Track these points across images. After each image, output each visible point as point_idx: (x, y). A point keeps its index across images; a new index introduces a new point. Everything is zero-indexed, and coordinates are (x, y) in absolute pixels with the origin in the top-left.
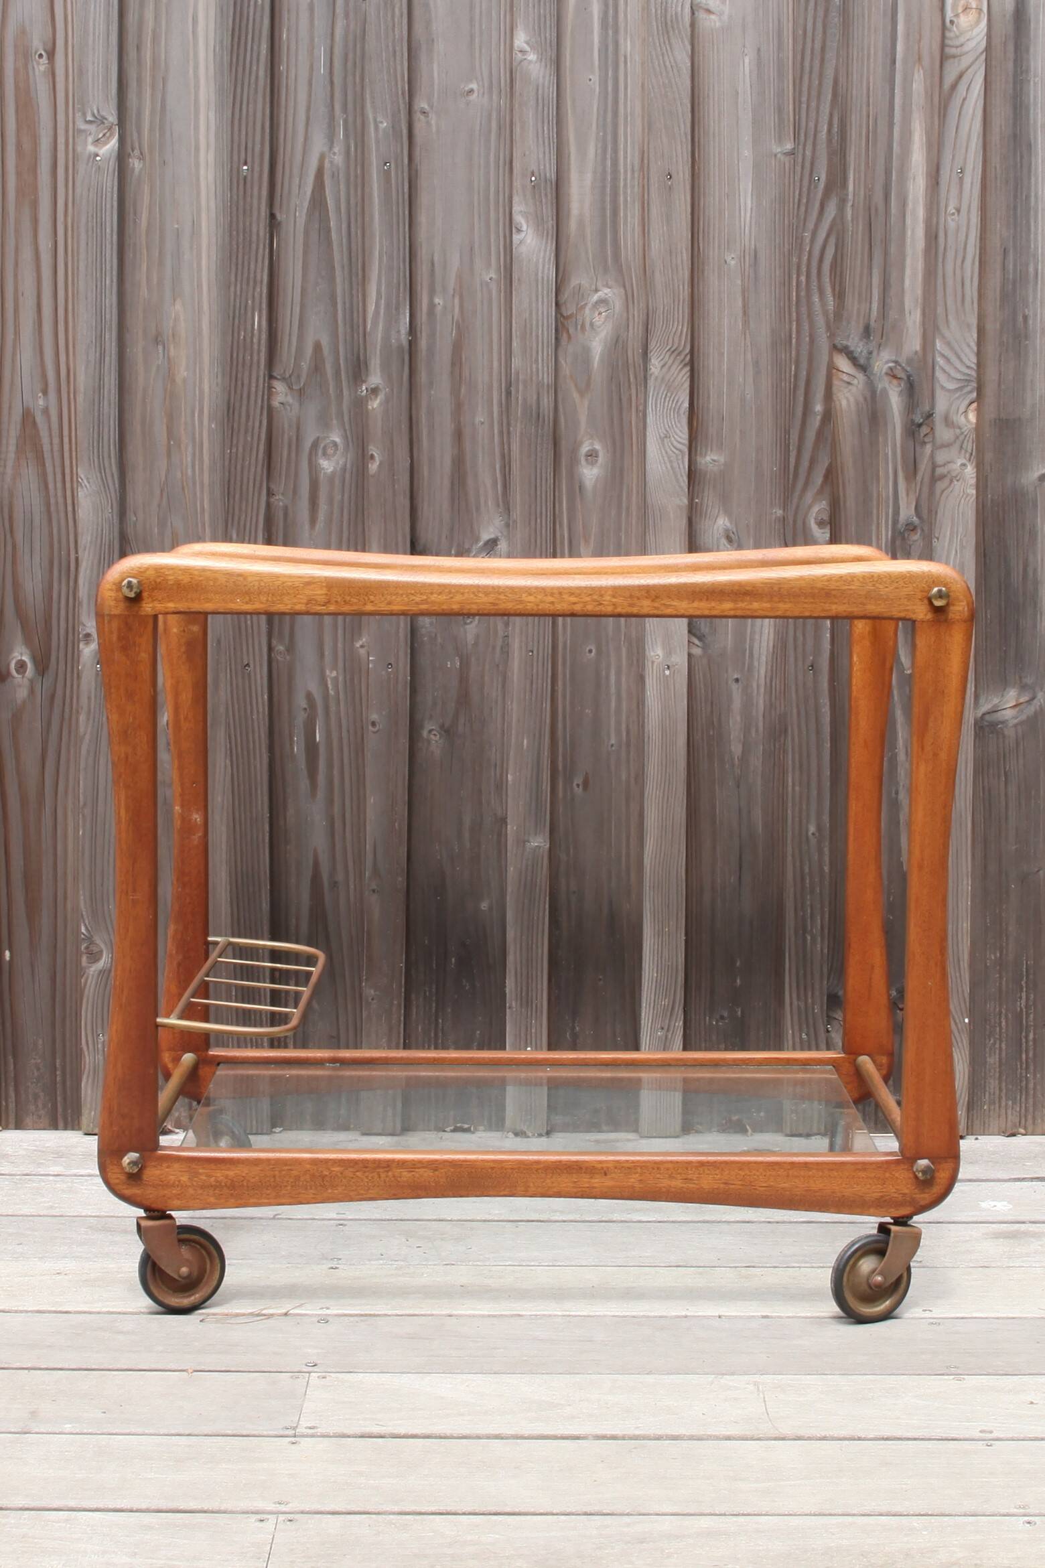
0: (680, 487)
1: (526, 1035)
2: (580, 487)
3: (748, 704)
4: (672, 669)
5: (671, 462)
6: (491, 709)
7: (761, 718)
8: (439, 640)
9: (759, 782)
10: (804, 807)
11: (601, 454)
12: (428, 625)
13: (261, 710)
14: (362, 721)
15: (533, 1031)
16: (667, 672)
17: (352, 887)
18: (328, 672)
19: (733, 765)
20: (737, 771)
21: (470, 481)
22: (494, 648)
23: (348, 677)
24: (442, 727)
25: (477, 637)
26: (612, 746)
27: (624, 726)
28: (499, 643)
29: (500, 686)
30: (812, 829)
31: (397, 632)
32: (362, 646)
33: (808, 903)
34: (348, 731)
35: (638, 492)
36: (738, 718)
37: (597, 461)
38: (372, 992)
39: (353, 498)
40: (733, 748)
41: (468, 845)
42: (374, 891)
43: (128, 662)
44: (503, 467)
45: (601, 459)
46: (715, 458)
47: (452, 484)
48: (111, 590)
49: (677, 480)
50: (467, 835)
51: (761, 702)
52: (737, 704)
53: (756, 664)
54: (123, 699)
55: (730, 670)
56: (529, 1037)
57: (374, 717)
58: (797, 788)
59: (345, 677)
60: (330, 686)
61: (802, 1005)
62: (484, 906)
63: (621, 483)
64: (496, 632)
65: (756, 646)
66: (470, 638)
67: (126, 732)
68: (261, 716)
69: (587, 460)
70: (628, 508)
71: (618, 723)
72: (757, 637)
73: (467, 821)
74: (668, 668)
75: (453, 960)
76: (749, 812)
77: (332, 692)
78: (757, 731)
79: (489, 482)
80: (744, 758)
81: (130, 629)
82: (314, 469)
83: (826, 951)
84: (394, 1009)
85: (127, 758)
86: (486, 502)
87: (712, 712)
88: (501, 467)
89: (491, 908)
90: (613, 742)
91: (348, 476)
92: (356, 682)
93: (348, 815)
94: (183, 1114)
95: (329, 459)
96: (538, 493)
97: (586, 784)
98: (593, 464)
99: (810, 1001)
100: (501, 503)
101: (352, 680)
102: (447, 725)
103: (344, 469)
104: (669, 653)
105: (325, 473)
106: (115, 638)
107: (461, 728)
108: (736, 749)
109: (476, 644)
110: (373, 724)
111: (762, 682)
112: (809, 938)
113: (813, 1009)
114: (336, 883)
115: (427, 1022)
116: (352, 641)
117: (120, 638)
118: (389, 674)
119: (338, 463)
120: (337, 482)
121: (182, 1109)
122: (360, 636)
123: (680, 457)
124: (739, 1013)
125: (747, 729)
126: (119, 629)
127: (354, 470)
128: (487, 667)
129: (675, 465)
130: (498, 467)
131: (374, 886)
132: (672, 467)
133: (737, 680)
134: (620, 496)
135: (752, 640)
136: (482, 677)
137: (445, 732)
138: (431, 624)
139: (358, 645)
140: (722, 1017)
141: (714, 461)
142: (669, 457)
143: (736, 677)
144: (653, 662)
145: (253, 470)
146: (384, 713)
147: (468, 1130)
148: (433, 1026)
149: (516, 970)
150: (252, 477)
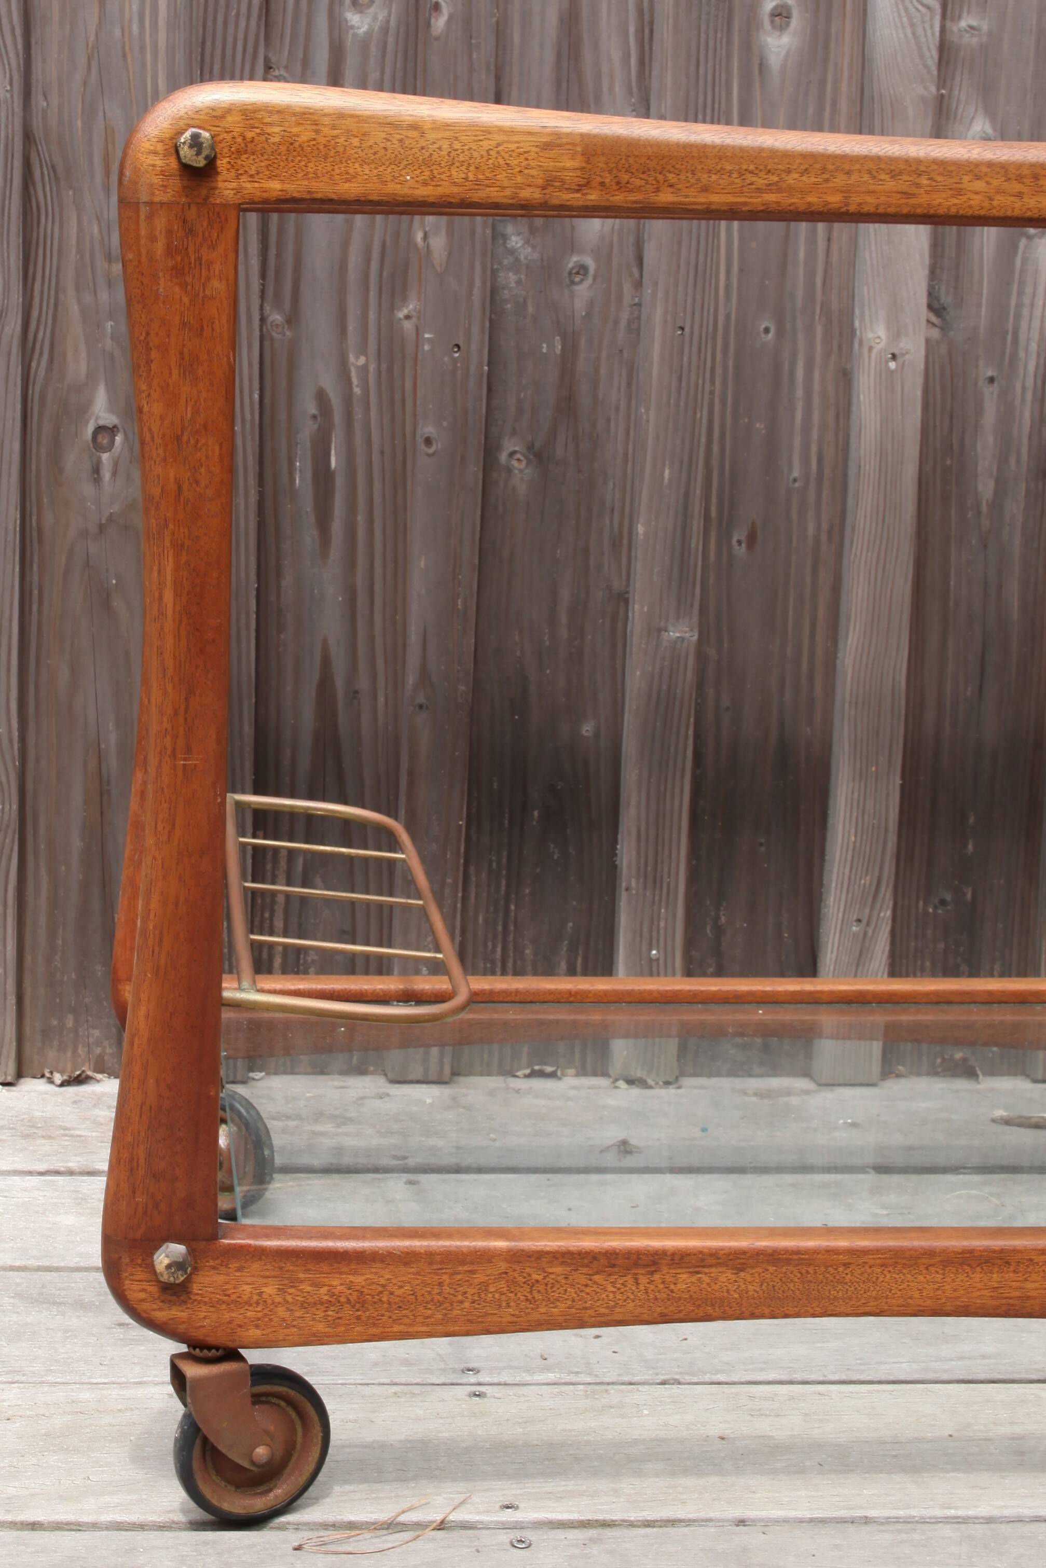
0: (926, 66)
1: (651, 930)
2: (761, 66)
3: (1006, 420)
4: (900, 360)
5: (912, 25)
6: (609, 421)
7: (1025, 440)
8: (531, 309)
9: (1017, 541)
11: (795, 13)
12: (513, 285)
13: (248, 417)
14: (404, 436)
15: (662, 924)
16: (892, 365)
17: (381, 699)
18: (352, 359)
19: (979, 513)
20: (985, 523)
21: (587, 55)
22: (616, 323)
23: (384, 366)
24: (530, 447)
25: (591, 303)
26: (795, 480)
27: (814, 449)
28: (625, 316)
29: (623, 386)
31: (470, 294)
32: (408, 317)
34: (382, 453)
35: (851, 77)
36: (991, 440)
37: (788, 24)
39: (399, 75)
40: (980, 487)
41: (564, 633)
42: (421, 707)
43: (186, 300)
44: (640, 30)
45: (795, 22)
46: (974, 23)
47: (559, 55)
48: (155, 153)
49: (922, 57)
50: (564, 619)
51: (1026, 416)
52: (990, 416)
53: (1022, 354)
54: (175, 372)
55: (981, 363)
56: (654, 934)
57: (429, 430)
59: (379, 365)
60: (355, 381)
62: (587, 729)
63: (826, 61)
64: (620, 298)
65: (1024, 325)
66: (580, 306)
67: (178, 439)
68: (248, 426)
69: (772, 22)
70: (834, 103)
71: (806, 447)
72: (1026, 312)
73: (565, 594)
74: (894, 357)
75: (536, 813)
76: (1000, 587)
77: (357, 390)
78: (1018, 461)
79: (616, 55)
80: (997, 504)
81: (191, 232)
82: (336, 25)
84: (447, 891)
85: (180, 488)
86: (611, 88)
88: (637, 31)
89: (597, 735)
90: (796, 474)
91: (391, 40)
92: (397, 372)
93: (378, 587)
94: (109, 1051)
95: (361, 12)
96: (702, 70)
97: (752, 539)
98: (782, 29)
100: (635, 90)
101: (390, 369)
102: (537, 445)
103: (385, 30)
104: (896, 334)
105: (355, 35)
106: (160, 247)
107: (559, 451)
108: (986, 488)
109: (589, 316)
110: (428, 441)
111: (1030, 382)
114: (356, 692)
115: (492, 909)
116: (392, 308)
117: (170, 251)
118: (455, 361)
119: (375, 19)
120: (374, 50)
121: (106, 1043)
122: (405, 299)
123: (927, 18)
124: (970, 895)
125: (1003, 458)
126: (169, 232)
127: (402, 29)
128: (604, 353)
129: (920, 31)
130: (632, 29)
131: (421, 699)
132: (914, 34)
133: (991, 380)
134: (823, 83)
135: (1018, 316)
136: (597, 370)
137: (535, 455)
138: (519, 282)
139: (401, 315)
140: (943, 902)
141: (971, 27)
142: (910, 18)
143: (990, 373)
144: (870, 349)
145: (243, 23)
146: (445, 424)
147: (553, 1075)
148: (501, 915)
149: (639, 831)
150: (241, 36)
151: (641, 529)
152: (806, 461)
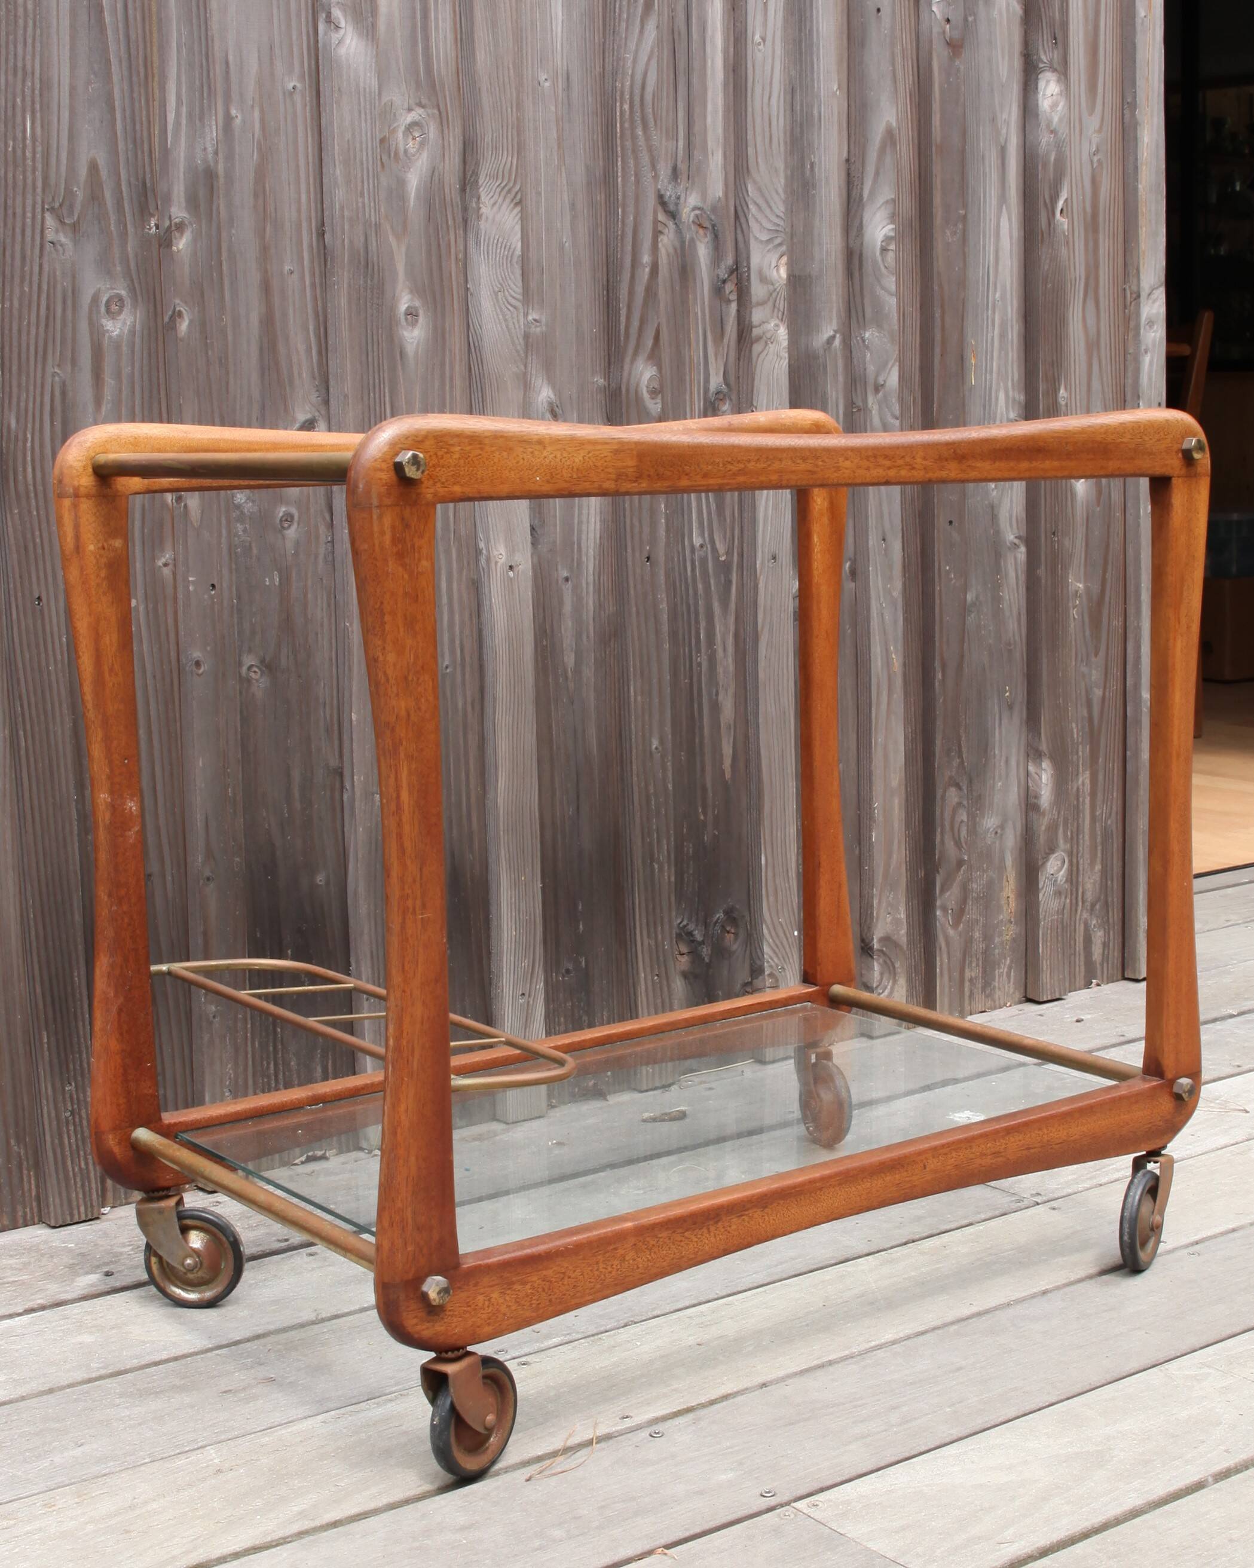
0: (517, 351)
2: (401, 353)
3: (578, 608)
4: (516, 569)
5: (506, 320)
6: (317, 634)
7: (591, 622)
8: (255, 551)
9: (592, 695)
10: (647, 718)
11: (421, 312)
12: (241, 533)
14: (170, 662)
16: (511, 574)
17: (169, 878)
19: (566, 678)
20: (571, 685)
21: (281, 349)
22: (316, 557)
23: (151, 606)
24: (262, 661)
25: (297, 543)
26: (447, 667)
27: (457, 642)
28: (322, 551)
29: (325, 605)
30: (655, 743)
31: (219, 543)
32: (166, 565)
33: (655, 827)
34: (154, 677)
35: (461, 360)
36: (570, 624)
37: (417, 321)
38: (213, 1008)
39: (146, 369)
40: (566, 659)
41: (298, 805)
42: (208, 879)
44: (317, 328)
45: (421, 319)
46: (537, 318)
47: (261, 349)
49: (513, 343)
50: (296, 794)
51: (590, 602)
52: (568, 608)
53: (584, 559)
54: (402, 630)
55: (559, 567)
57: (197, 654)
58: (639, 698)
59: (147, 607)
61: (653, 943)
62: (320, 879)
63: (444, 350)
64: (317, 537)
65: (584, 537)
66: (290, 546)
67: (406, 678)
69: (406, 319)
70: (451, 379)
71: (452, 641)
72: (584, 527)
73: (296, 775)
74: (511, 567)
75: (289, 952)
76: (584, 731)
78: (588, 637)
79: (302, 348)
80: (577, 671)
82: (96, 330)
83: (673, 879)
84: (239, 1025)
85: (409, 715)
86: (300, 374)
87: (544, 617)
88: (315, 329)
89: (328, 883)
90: (446, 663)
91: (137, 340)
92: (161, 610)
93: (159, 787)
95: (113, 319)
96: (370, 359)
98: (414, 324)
99: (660, 937)
100: (317, 374)
101: (156, 609)
102: (267, 660)
103: (132, 332)
104: (512, 550)
105: (110, 337)
107: (284, 662)
108: (570, 659)
109: (296, 554)
110: (198, 664)
111: (591, 579)
112: (656, 866)
113: (664, 946)
114: (150, 875)
115: (264, 1034)
116: (153, 559)
118: (212, 597)
119: (124, 323)
120: (125, 349)
122: (162, 550)
123: (515, 315)
124: (583, 964)
125: (578, 636)
126: (393, 527)
127: (145, 332)
128: (309, 583)
129: (511, 325)
130: (311, 328)
131: (207, 873)
132: (507, 326)
133: (567, 579)
134: (443, 364)
135: (580, 531)
136: (305, 595)
137: (266, 667)
138: (245, 531)
139: (160, 563)
140: (568, 971)
141: (535, 320)
142: (504, 316)
143: (565, 574)
144: (496, 563)
145: (33, 331)
146: (209, 648)
147: (324, 1158)
148: (271, 1037)
149: (372, 952)
150: (32, 342)
151: (354, 717)
152: (452, 652)
